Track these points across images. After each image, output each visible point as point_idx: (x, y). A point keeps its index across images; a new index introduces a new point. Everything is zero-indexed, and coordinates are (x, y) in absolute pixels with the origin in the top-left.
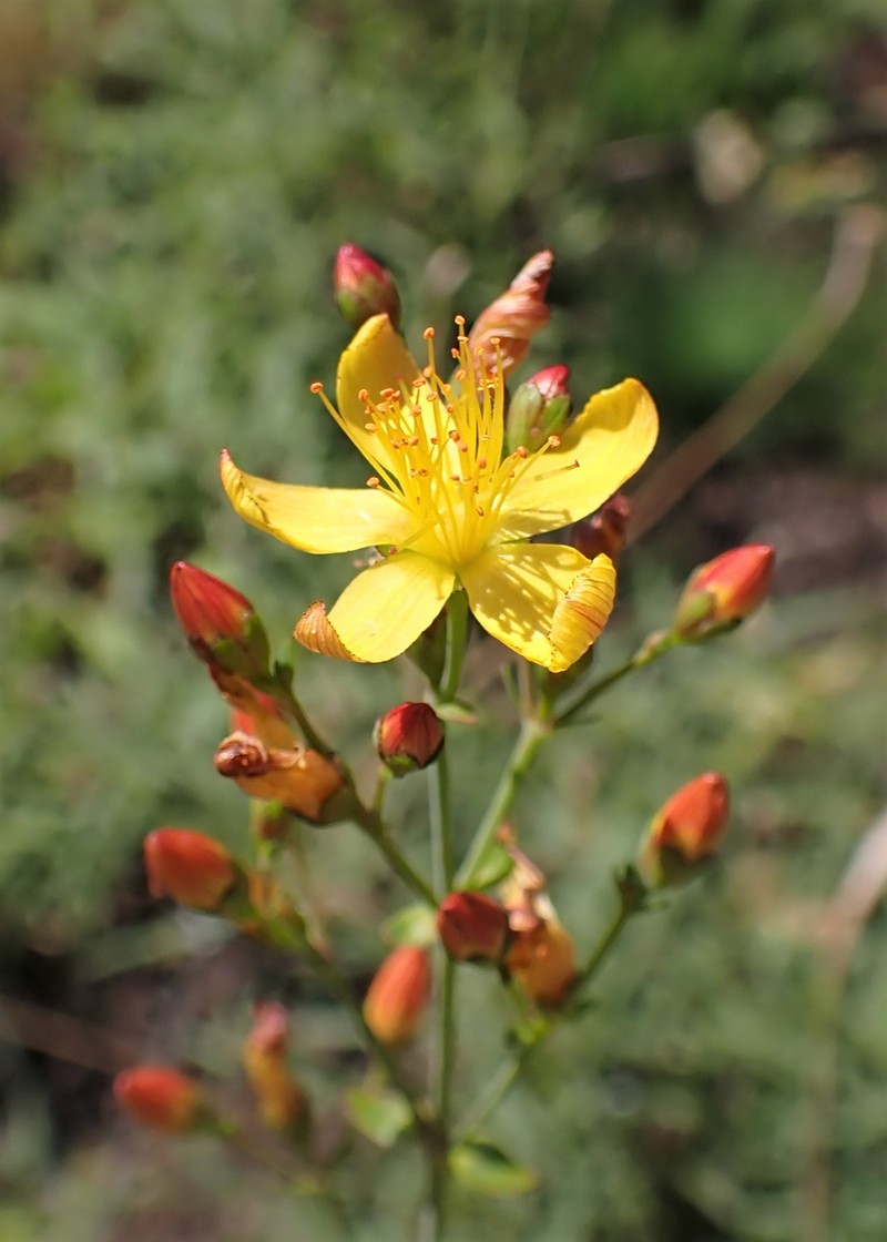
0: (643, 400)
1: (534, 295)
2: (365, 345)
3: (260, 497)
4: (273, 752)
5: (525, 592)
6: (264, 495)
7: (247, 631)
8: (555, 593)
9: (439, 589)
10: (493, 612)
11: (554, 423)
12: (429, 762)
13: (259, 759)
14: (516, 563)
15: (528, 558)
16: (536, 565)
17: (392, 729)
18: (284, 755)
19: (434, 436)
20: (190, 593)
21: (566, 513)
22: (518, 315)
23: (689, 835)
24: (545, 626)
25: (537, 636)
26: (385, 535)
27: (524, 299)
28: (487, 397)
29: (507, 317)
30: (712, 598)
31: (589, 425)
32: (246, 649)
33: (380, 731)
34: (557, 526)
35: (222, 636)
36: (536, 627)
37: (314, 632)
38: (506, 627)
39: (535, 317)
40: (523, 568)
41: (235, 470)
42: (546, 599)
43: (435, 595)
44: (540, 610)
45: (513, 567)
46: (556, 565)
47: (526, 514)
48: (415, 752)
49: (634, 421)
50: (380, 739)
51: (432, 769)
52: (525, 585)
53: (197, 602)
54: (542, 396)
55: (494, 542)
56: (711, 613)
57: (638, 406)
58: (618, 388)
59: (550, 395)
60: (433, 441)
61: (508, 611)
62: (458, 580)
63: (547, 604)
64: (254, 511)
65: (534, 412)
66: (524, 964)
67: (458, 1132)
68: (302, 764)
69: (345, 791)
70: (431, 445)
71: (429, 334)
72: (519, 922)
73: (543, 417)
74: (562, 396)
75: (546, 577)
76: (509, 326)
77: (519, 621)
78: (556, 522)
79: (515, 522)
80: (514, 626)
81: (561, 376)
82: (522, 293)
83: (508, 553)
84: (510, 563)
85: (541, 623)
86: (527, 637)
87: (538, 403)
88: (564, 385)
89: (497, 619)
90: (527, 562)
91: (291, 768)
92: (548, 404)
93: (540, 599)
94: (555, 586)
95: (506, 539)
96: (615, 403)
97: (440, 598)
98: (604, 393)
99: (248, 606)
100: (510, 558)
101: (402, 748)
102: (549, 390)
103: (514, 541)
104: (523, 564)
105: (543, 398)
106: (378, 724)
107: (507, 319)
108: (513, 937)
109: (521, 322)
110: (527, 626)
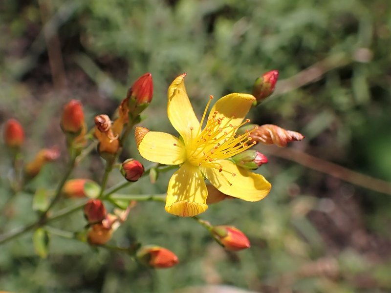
0: (267, 191)
1: (288, 139)
2: (241, 98)
3: (179, 91)
4: (111, 130)
5: (188, 186)
6: (180, 92)
7: (141, 105)
8: (192, 195)
9: (176, 161)
10: (177, 180)
11: (248, 167)
12: (128, 180)
13: (105, 129)
14: (196, 179)
15: (199, 182)
16: (199, 185)
17: (131, 165)
18: (111, 134)
19: (217, 138)
20: (144, 82)
21: (220, 185)
22: (279, 137)
23: (157, 260)
24: (180, 198)
25: (176, 197)
26: (185, 135)
27: (285, 136)
28: (240, 146)
29: (277, 134)
30: (226, 235)
31: (253, 177)
32: (136, 107)
33: (129, 161)
34: (215, 185)
35: (136, 98)
36: (179, 195)
37: (140, 133)
38: (174, 187)
39: (281, 142)
40: (196, 181)
41: (181, 81)
42: (189, 194)
43: (174, 160)
44: (185, 193)
45: (194, 179)
46: (201, 191)
47: (214, 174)
48: (128, 175)
49: (261, 191)
50: (127, 162)
51: (125, 181)
52: (190, 185)
53: (142, 85)
54: (254, 159)
55: (200, 168)
56: (222, 237)
57: (264, 190)
58: (267, 182)
59: (256, 162)
60: (215, 139)
61: (180, 185)
62: (182, 164)
63: (188, 195)
64: (171, 93)
65: (248, 159)
66: (95, 230)
67: (47, 228)
68: (111, 141)
69: (113, 156)
70: (214, 138)
71: (248, 121)
72: (105, 223)
73: (247, 162)
74: (257, 165)
75: (196, 190)
76: (274, 136)
77: (179, 189)
78: (216, 184)
79: (210, 172)
80: (176, 188)
81: (263, 161)
82: (286, 136)
83: (198, 175)
84: (195, 177)
85: (181, 196)
86: (174, 194)
87: (251, 159)
88: (261, 164)
89: (176, 182)
90: (198, 182)
91: (108, 138)
92: (253, 162)
93: (188, 191)
94: (195, 194)
95: (203, 171)
96: (263, 183)
97: (174, 162)
98: (264, 178)
99: (150, 101)
100: (197, 176)
101: (127, 171)
102: (257, 160)
103: (203, 174)
104: (197, 181)
105: (253, 160)
106: (131, 159)
107: (276, 134)
108: (100, 223)
109: (277, 139)
110: (178, 192)
